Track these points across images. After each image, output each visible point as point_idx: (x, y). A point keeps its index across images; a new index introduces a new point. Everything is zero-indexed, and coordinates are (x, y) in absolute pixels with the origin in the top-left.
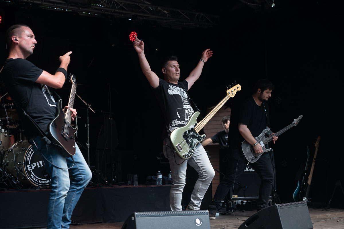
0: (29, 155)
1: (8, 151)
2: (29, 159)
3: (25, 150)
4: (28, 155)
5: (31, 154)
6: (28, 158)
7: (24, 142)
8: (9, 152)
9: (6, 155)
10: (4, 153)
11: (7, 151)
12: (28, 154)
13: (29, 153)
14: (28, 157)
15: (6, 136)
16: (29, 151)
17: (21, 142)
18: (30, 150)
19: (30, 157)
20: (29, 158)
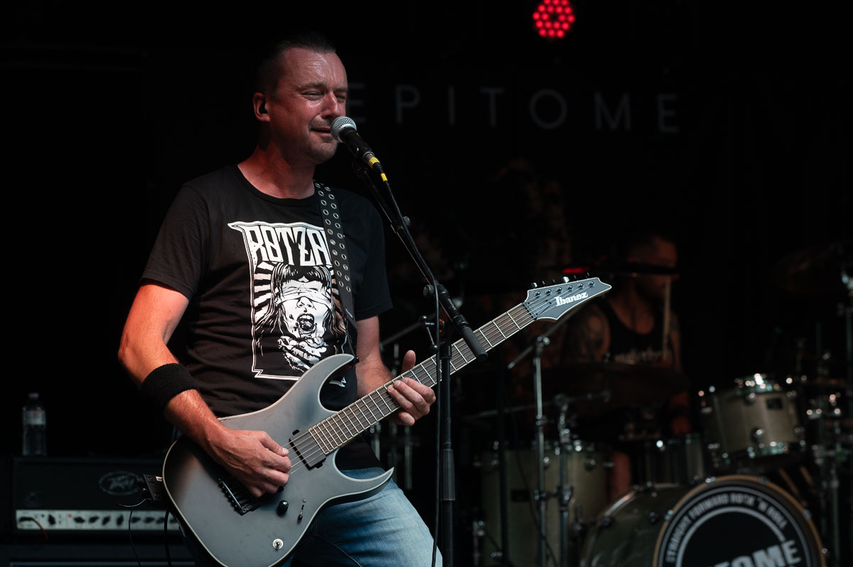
1: (599, 524)
2: (676, 557)
3: (660, 520)
4: (669, 541)
5: (683, 537)
6: (669, 553)
7: (660, 492)
8: (602, 529)
9: (592, 540)
10: (584, 533)
11: (594, 524)
12: (671, 536)
13: (673, 531)
14: (673, 546)
15: (589, 468)
16: (676, 525)
17: (649, 491)
18: (679, 522)
19: (679, 548)
20: (677, 552)
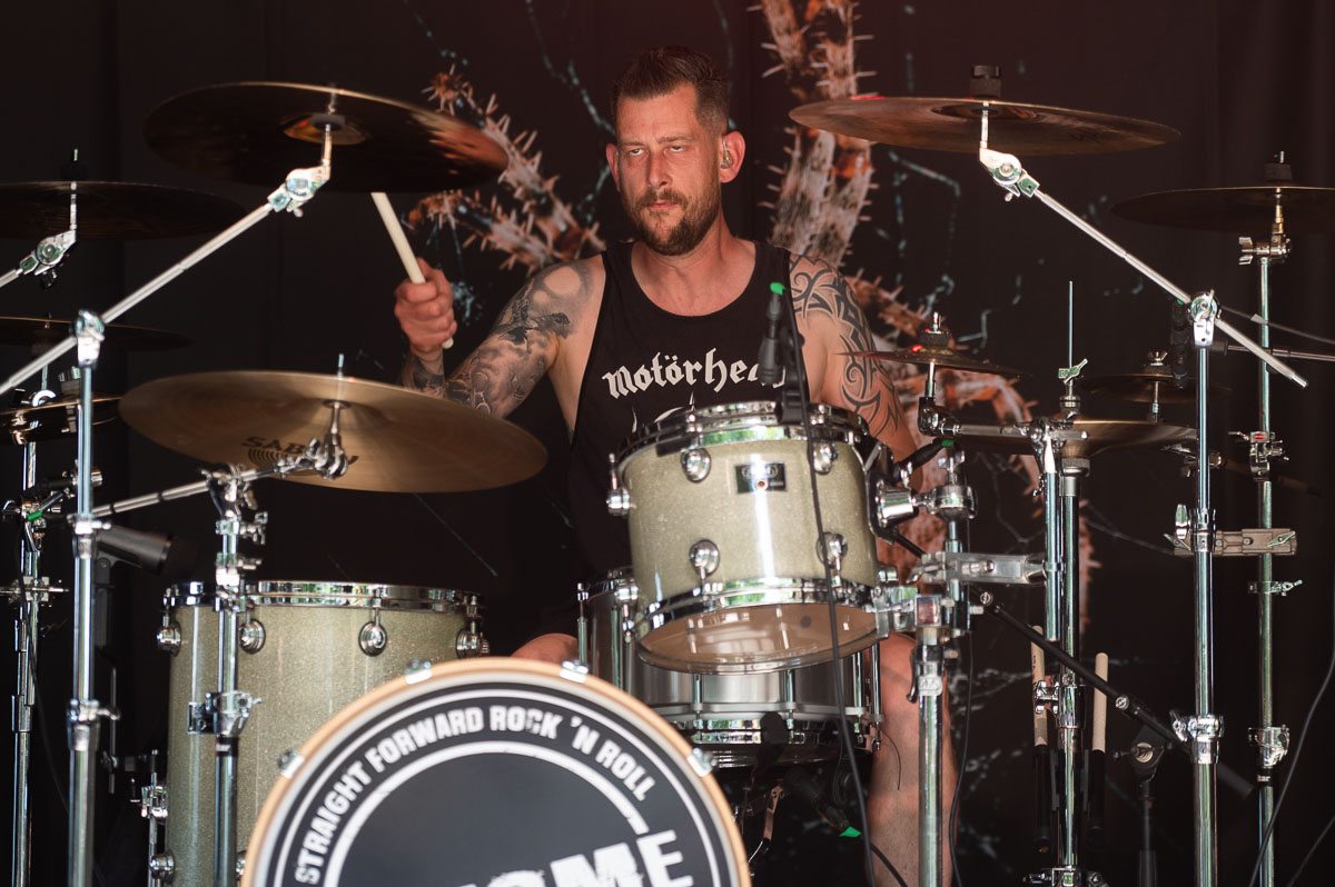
0: (316, 824)
2: (323, 870)
4: (305, 827)
5: (345, 819)
6: (304, 858)
12: (312, 814)
13: (319, 803)
14: (316, 842)
16: (328, 787)
18: (337, 777)
19: (331, 847)
20: (327, 857)
